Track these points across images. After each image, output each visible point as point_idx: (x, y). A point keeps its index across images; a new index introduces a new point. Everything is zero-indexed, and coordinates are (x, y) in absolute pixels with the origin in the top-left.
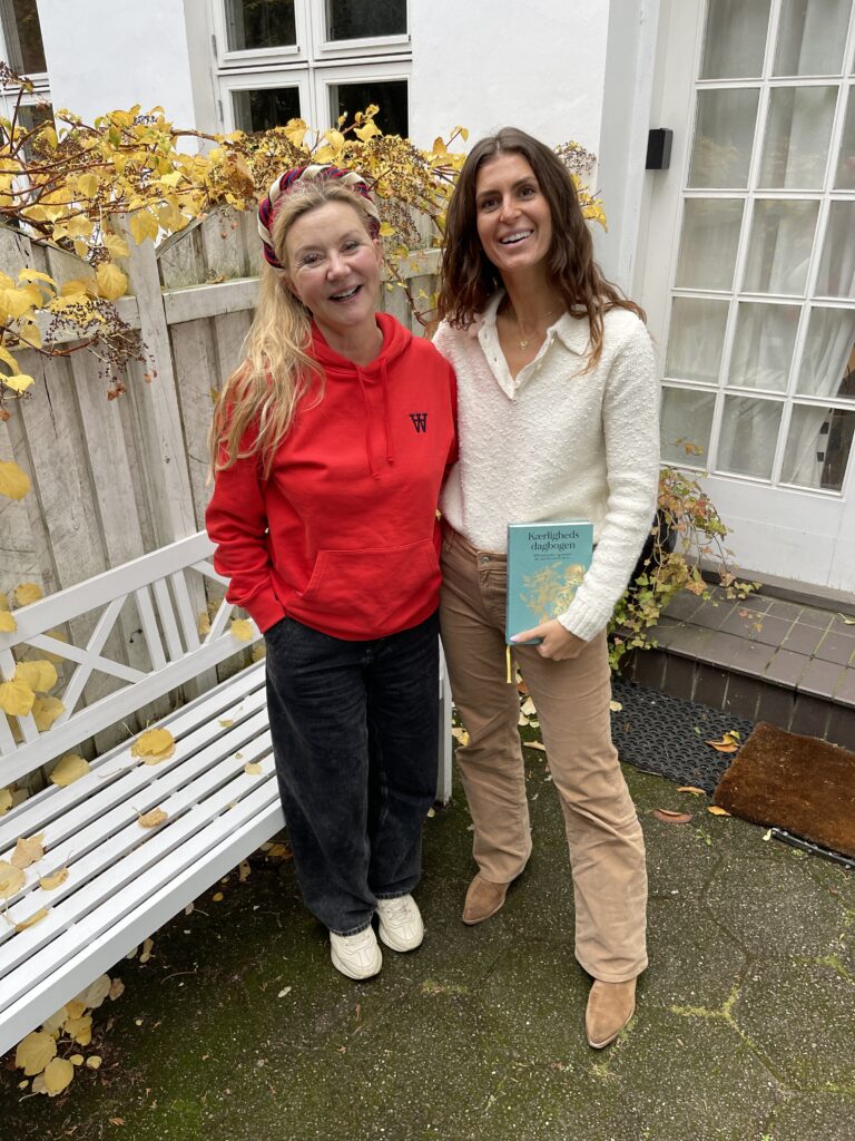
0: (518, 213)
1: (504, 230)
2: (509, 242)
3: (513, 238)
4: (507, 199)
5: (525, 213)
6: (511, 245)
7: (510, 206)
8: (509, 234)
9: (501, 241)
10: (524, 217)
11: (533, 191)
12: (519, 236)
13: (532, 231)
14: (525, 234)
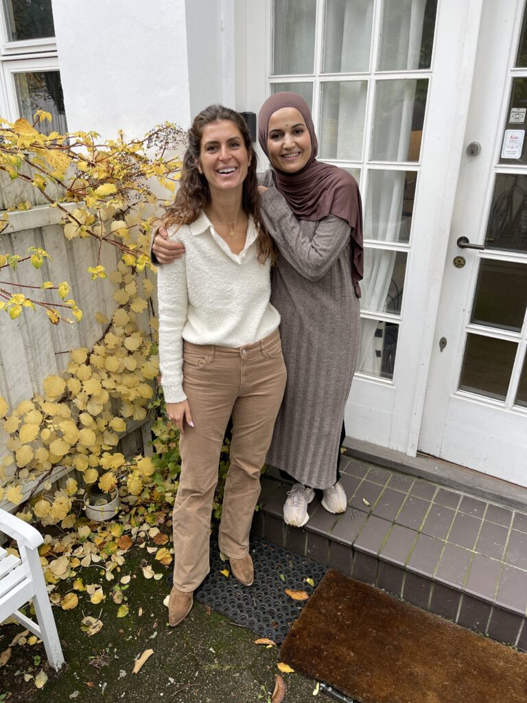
0: (230, 157)
1: (221, 165)
2: (223, 173)
3: (226, 171)
4: (223, 147)
5: (233, 157)
6: (224, 175)
7: (226, 152)
8: (224, 168)
9: (217, 171)
10: (233, 160)
11: (238, 145)
12: (229, 170)
13: (236, 168)
14: (234, 169)
